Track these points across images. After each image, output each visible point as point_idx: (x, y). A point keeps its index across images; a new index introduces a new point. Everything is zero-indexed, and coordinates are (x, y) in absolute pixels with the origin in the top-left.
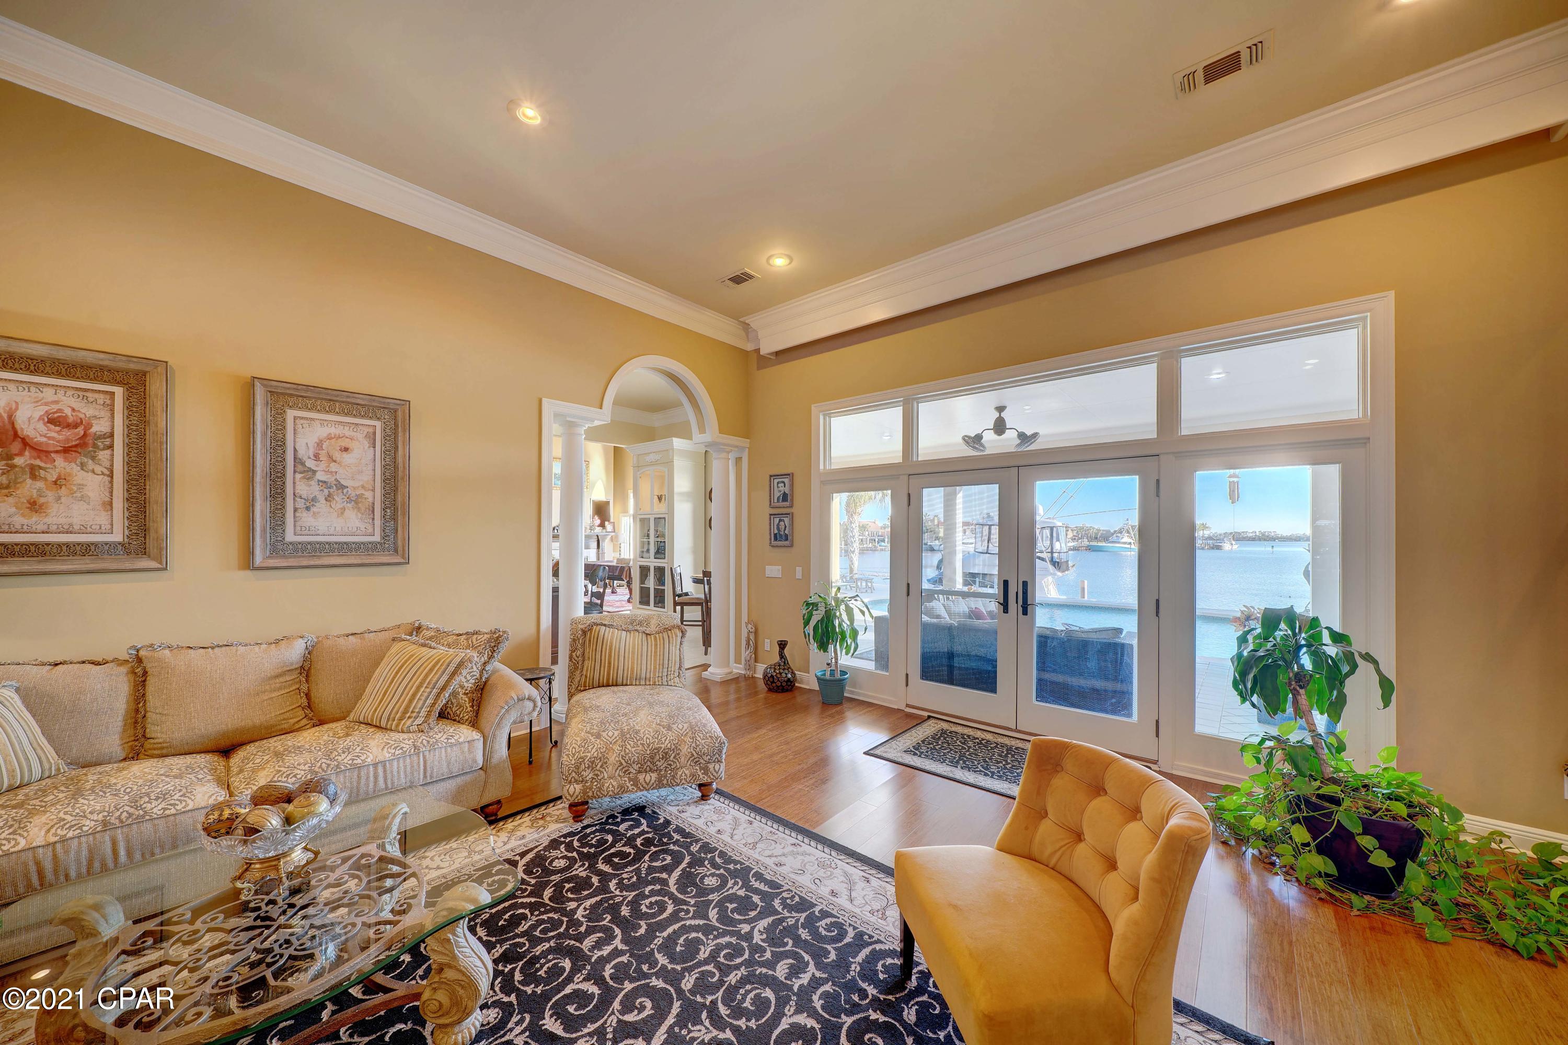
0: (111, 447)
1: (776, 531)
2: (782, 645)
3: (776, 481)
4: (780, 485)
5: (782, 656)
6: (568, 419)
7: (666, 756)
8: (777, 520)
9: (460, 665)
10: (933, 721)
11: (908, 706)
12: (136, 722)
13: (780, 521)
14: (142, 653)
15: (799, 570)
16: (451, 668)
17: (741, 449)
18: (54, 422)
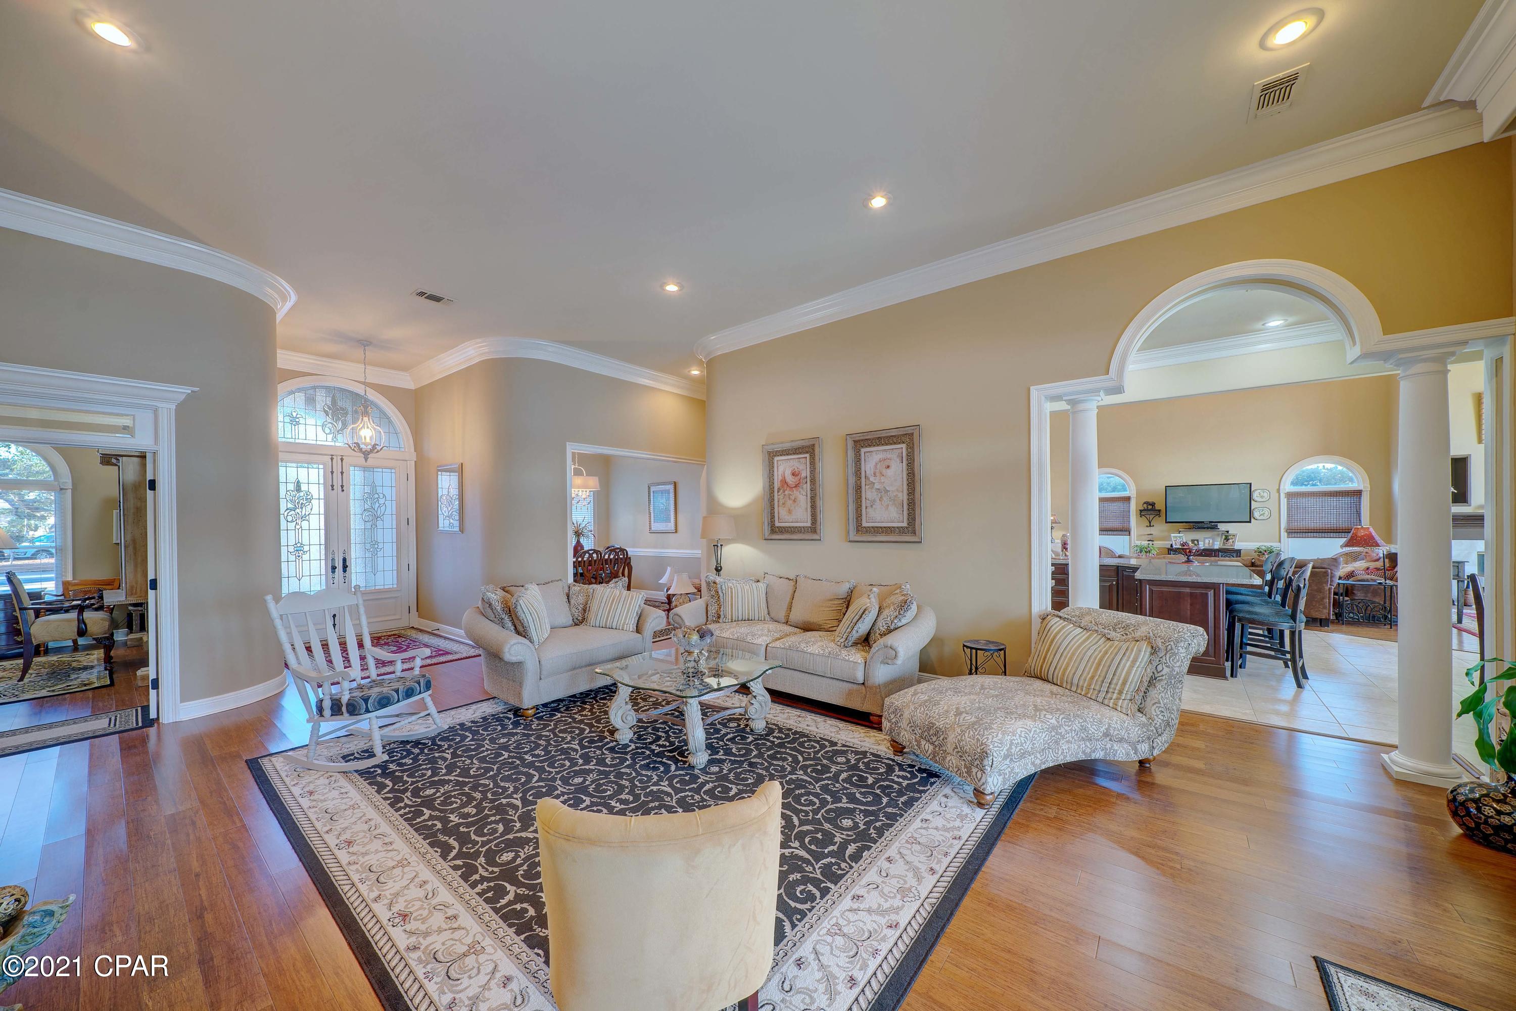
0: (806, 483)
18: (793, 474)
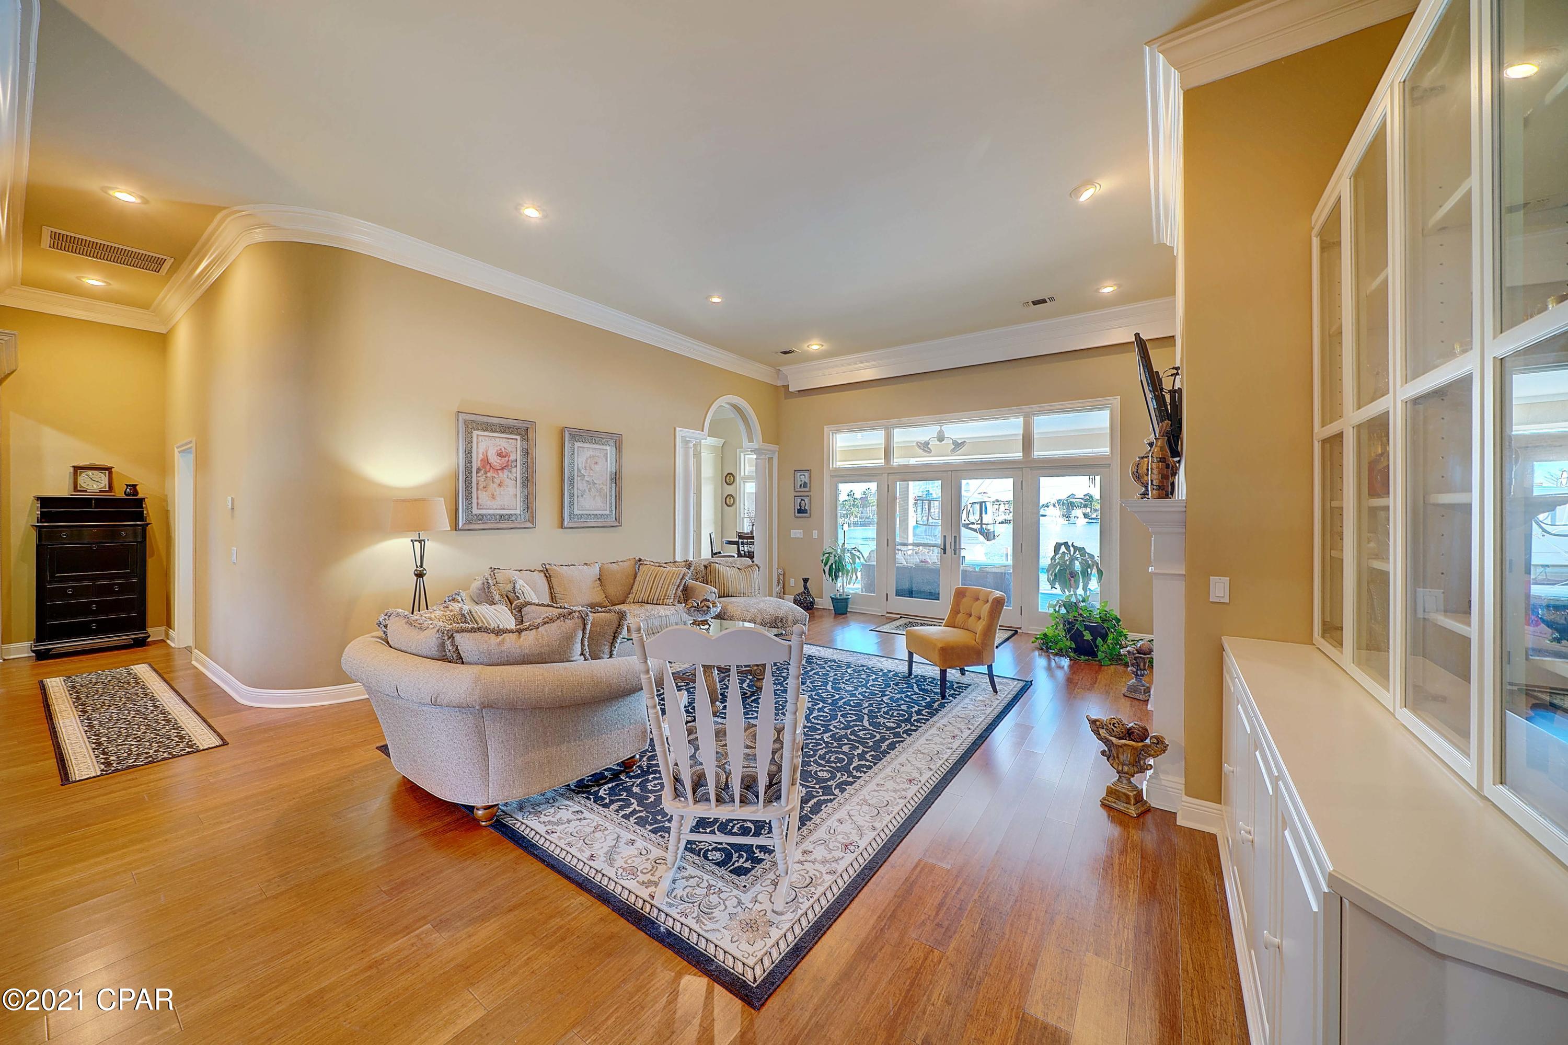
0: (516, 466)
1: (799, 508)
2: (806, 581)
3: (799, 474)
4: (801, 477)
5: (805, 587)
6: (687, 439)
7: (781, 621)
8: (799, 500)
9: (684, 574)
10: (903, 619)
11: (887, 613)
12: (552, 599)
13: (802, 500)
14: (548, 566)
15: (815, 532)
16: (681, 577)
17: (774, 452)
18: (500, 455)
